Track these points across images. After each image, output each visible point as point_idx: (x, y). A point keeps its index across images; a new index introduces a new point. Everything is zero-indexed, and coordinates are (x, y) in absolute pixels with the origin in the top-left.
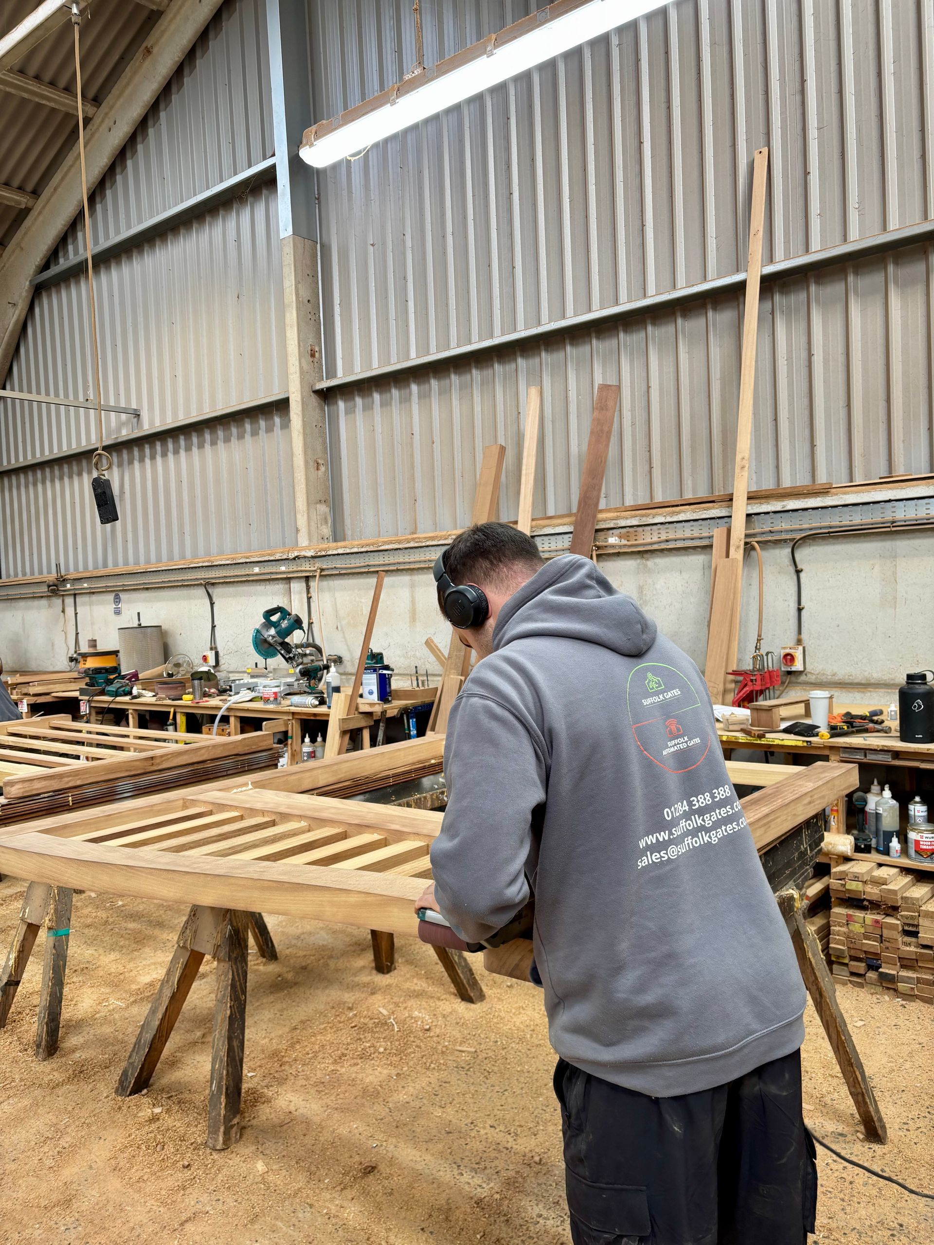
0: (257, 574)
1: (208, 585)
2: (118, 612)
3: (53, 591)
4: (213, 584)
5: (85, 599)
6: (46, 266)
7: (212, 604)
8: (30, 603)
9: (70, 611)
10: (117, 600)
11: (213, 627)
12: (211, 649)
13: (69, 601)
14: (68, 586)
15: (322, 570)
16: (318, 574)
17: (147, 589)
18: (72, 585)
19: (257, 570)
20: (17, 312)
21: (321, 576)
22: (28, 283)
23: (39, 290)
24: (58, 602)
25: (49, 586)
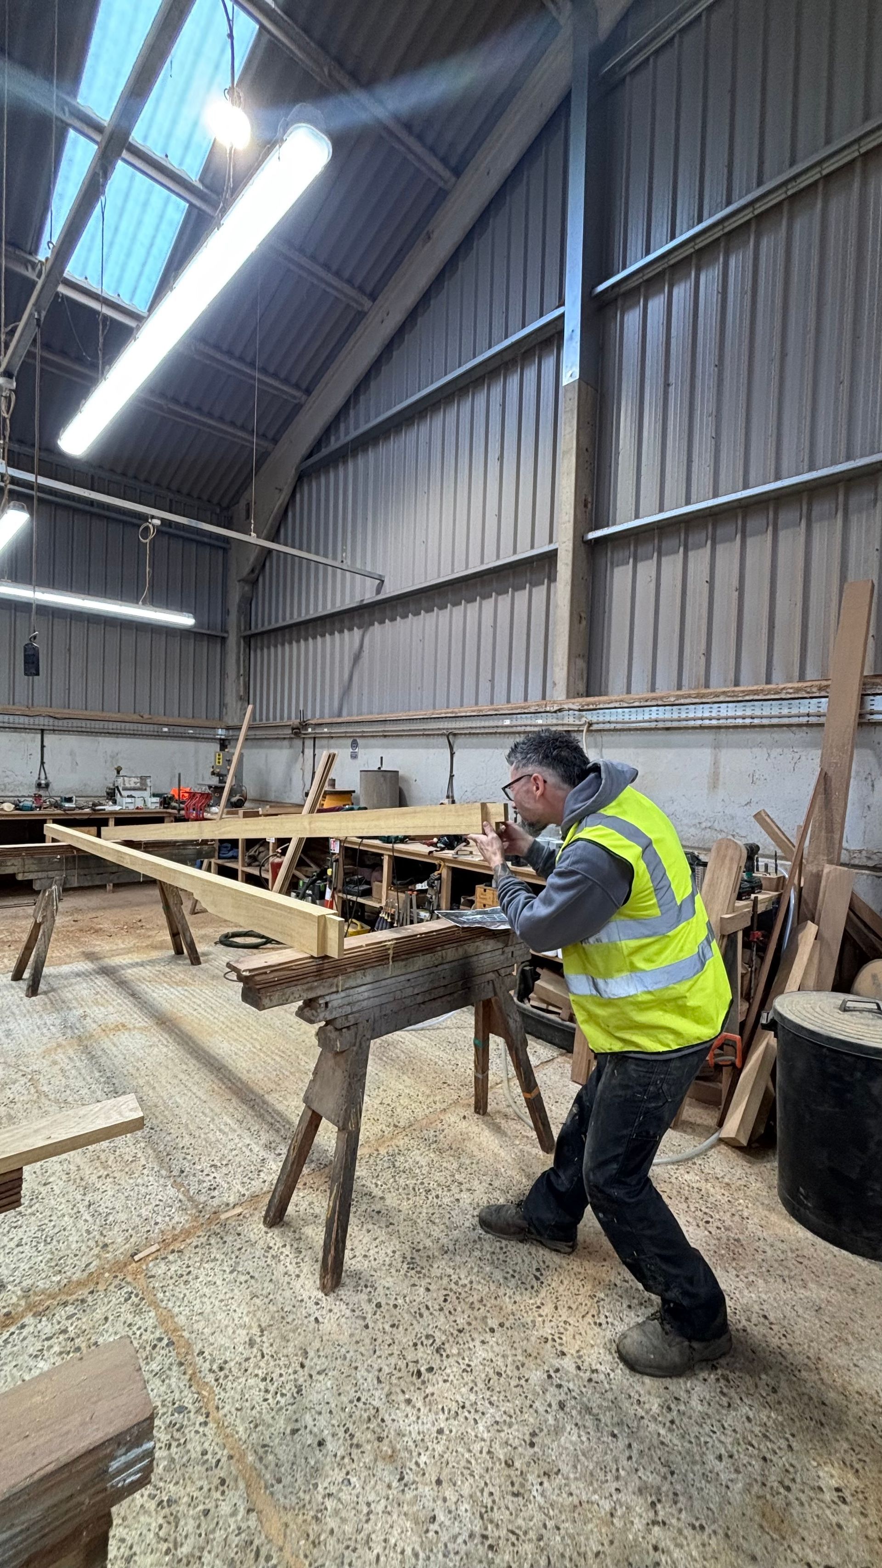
0: (507, 726)
1: (451, 737)
2: (354, 756)
3: (296, 734)
4: (455, 735)
5: (324, 742)
6: (310, 455)
7: (452, 754)
8: (273, 742)
9: (309, 752)
10: (355, 744)
11: (452, 776)
12: (448, 797)
13: (309, 743)
14: (310, 730)
15: (590, 724)
16: (585, 728)
17: (385, 736)
18: (313, 729)
19: (507, 722)
20: (282, 497)
21: (588, 731)
22: (293, 471)
23: (302, 477)
24: (298, 743)
25: (293, 729)
